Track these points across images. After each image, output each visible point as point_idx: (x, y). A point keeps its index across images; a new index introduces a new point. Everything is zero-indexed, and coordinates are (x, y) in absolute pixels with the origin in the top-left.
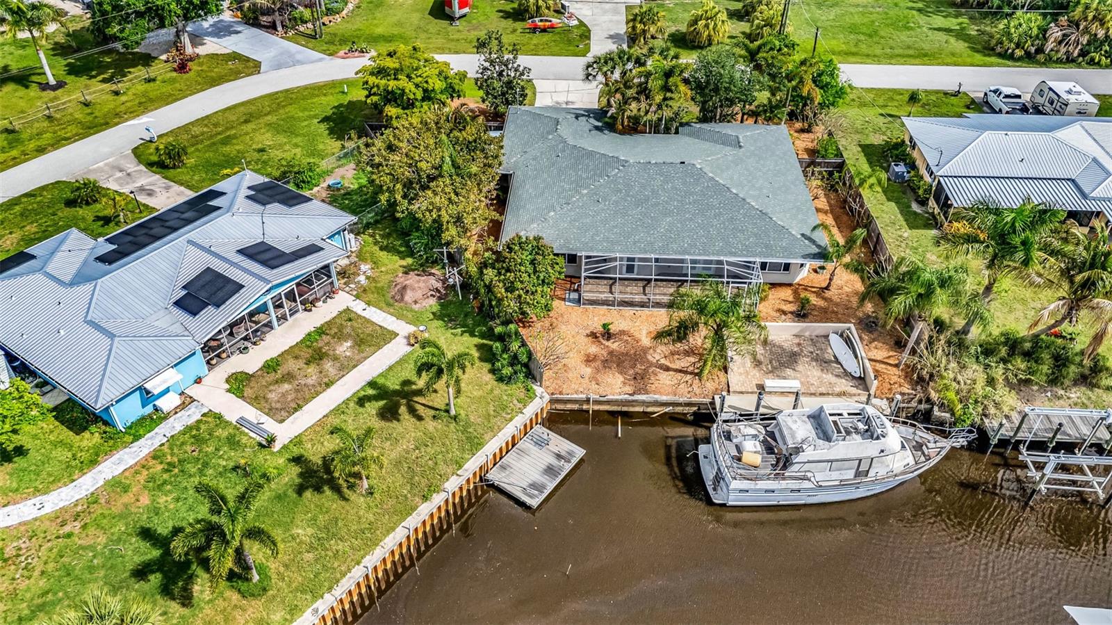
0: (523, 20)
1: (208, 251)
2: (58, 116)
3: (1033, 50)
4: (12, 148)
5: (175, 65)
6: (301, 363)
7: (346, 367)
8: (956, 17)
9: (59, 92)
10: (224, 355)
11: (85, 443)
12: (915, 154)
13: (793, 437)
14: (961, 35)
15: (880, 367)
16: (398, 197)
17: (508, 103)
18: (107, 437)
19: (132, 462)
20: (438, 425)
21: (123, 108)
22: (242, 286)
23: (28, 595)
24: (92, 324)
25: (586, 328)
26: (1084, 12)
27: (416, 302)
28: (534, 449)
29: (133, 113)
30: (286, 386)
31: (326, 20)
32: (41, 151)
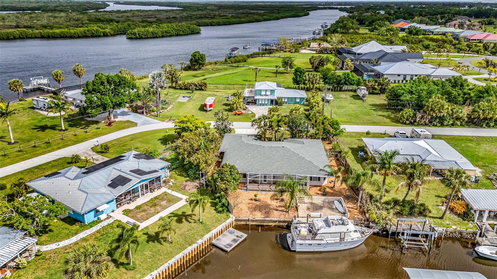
0: (232, 112)
1: (120, 171)
2: (65, 138)
3: (412, 121)
4: (48, 148)
5: (107, 124)
6: (149, 207)
7: (164, 208)
8: (387, 112)
9: (65, 132)
10: (122, 204)
11: (73, 228)
12: (367, 149)
13: (318, 226)
14: (388, 117)
15: (350, 209)
16: (186, 156)
17: (225, 132)
18: (81, 226)
19: (90, 233)
20: (196, 224)
21: (88, 137)
22: (131, 180)
23: (54, 268)
24: (80, 190)
25: (249, 197)
26: (427, 108)
27: (189, 190)
28: (229, 235)
29: (92, 138)
30: (143, 213)
31: (161, 111)
32: (59, 148)
